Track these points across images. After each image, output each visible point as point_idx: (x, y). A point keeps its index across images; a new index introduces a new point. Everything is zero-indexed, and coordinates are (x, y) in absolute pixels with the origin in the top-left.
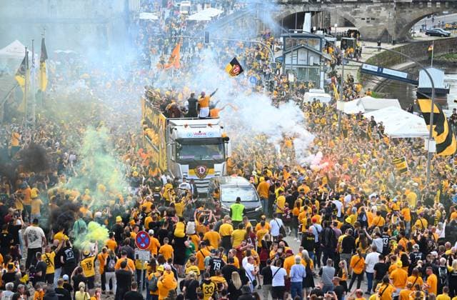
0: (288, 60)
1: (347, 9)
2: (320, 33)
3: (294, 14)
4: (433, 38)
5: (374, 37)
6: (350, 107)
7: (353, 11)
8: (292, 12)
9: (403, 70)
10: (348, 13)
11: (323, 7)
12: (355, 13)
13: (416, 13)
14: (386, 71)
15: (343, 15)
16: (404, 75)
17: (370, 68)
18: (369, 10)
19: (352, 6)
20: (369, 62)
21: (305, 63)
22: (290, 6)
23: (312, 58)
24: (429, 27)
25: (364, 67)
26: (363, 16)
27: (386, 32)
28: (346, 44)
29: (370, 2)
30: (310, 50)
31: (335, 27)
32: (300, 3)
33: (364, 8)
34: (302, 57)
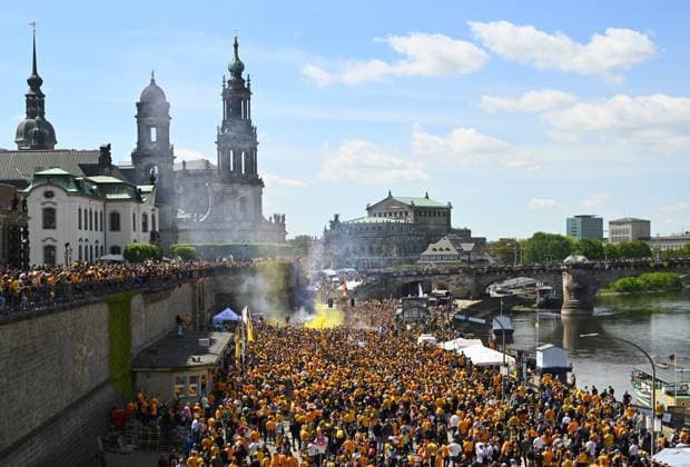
0: (406, 316)
1: (443, 279)
2: (426, 295)
4: (501, 295)
5: (461, 296)
6: (449, 346)
7: (447, 279)
8: (406, 282)
9: (483, 318)
10: (444, 281)
11: (427, 278)
12: (448, 281)
13: (489, 279)
14: (471, 319)
15: (440, 283)
16: (484, 321)
17: (460, 317)
18: (458, 279)
19: (446, 276)
20: (459, 313)
21: (417, 316)
22: (406, 278)
23: (421, 313)
24: (499, 289)
25: (456, 317)
26: (454, 283)
27: (469, 293)
28: (444, 302)
29: (458, 273)
30: (420, 308)
31: (435, 291)
32: (411, 276)
33: (453, 277)
34: (415, 313)
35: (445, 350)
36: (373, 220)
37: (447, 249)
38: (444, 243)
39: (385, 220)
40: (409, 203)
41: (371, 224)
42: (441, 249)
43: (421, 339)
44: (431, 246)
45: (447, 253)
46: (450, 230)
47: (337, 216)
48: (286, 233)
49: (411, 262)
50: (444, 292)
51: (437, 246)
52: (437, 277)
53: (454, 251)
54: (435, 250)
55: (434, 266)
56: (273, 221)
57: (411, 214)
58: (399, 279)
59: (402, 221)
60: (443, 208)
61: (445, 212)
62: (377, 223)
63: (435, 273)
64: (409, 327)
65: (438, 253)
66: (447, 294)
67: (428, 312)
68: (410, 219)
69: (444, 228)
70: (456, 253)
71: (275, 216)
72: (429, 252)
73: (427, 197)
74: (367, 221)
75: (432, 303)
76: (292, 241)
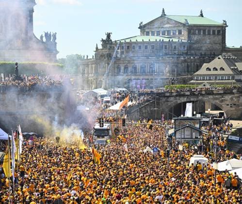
0: (178, 136)
1: (217, 99)
2: (198, 116)
3: (180, 103)
5: (235, 117)
6: (222, 166)
7: (220, 99)
8: (179, 102)
10: (217, 101)
11: (200, 98)
12: (222, 101)
15: (214, 103)
17: (234, 138)
18: (232, 99)
19: (220, 96)
21: (190, 137)
22: (178, 98)
23: (194, 133)
25: (229, 138)
26: (227, 103)
28: (217, 123)
29: (232, 93)
30: (193, 128)
31: (208, 111)
32: (184, 95)
33: (228, 97)
34: (187, 133)
35: (217, 171)
36: (146, 39)
37: (222, 69)
38: (218, 62)
39: (158, 38)
40: (183, 21)
41: (143, 42)
42: (215, 69)
43: (193, 159)
44: (205, 65)
45: (222, 72)
46: (224, 49)
47: (109, 35)
48: (57, 52)
49: (185, 82)
50: (217, 112)
51: (211, 65)
52: (211, 97)
53: (228, 71)
54: (209, 69)
55: (208, 86)
56: (44, 40)
57: (185, 33)
58: (172, 99)
59: (175, 40)
60: (218, 26)
61: (220, 31)
62: (149, 42)
63: (209, 93)
64: (181, 148)
65: (213, 72)
66: (221, 114)
67: (201, 133)
68: (184, 39)
69: (218, 47)
70: (231, 73)
71: (46, 34)
72: (203, 71)
73: (202, 15)
74: (140, 39)
75: (205, 124)
76: (63, 60)
